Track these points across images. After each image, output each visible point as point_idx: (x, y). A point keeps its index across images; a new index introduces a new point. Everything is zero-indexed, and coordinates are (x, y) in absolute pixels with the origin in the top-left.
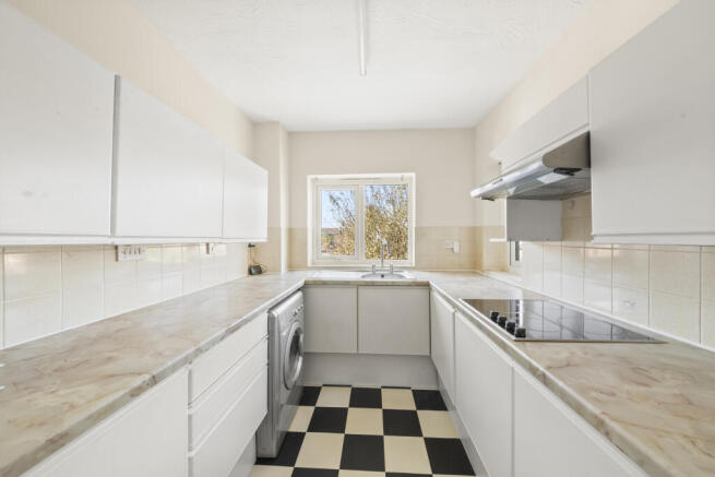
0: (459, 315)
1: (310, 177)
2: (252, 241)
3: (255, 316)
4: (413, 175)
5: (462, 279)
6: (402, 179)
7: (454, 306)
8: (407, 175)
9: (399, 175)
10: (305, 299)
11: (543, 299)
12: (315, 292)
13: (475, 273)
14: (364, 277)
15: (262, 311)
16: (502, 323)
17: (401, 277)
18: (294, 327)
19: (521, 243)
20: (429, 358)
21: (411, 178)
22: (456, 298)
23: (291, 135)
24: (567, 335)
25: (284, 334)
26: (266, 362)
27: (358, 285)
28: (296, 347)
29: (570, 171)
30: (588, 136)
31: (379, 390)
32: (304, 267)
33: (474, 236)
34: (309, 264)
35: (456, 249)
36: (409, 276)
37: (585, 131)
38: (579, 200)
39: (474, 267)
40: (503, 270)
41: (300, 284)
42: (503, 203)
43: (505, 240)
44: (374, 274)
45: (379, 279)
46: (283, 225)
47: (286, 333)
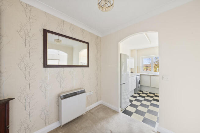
1: (141, 57)
2: (131, 68)
12: (142, 76)
18: (139, 80)
23: (138, 50)
28: (139, 83)
32: (140, 72)
46: (136, 65)
47: (138, 80)
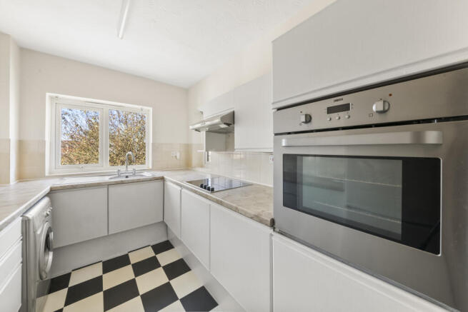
0: (184, 190)
1: (48, 94)
3: (13, 219)
4: (151, 109)
5: (182, 172)
6: (142, 110)
7: (181, 186)
8: (145, 108)
9: (140, 107)
10: (52, 203)
11: (219, 177)
13: (188, 170)
14: (111, 178)
15: (17, 215)
16: (205, 188)
17: (142, 176)
18: (46, 226)
19: (210, 153)
20: (163, 221)
21: (149, 111)
22: (182, 182)
23: (25, 52)
24: (227, 187)
25: (39, 232)
26: (21, 260)
27: (109, 185)
28: (48, 246)
29: (228, 125)
30: (233, 113)
31: (127, 255)
32: (41, 175)
33: (188, 149)
34: (47, 174)
35: (178, 157)
36: (148, 175)
37: (232, 110)
38: (230, 134)
39: (187, 166)
40: (202, 166)
41: (47, 190)
42: (203, 134)
43: (204, 150)
44: (119, 176)
45: (124, 179)
46: (13, 136)
47: (41, 231)
